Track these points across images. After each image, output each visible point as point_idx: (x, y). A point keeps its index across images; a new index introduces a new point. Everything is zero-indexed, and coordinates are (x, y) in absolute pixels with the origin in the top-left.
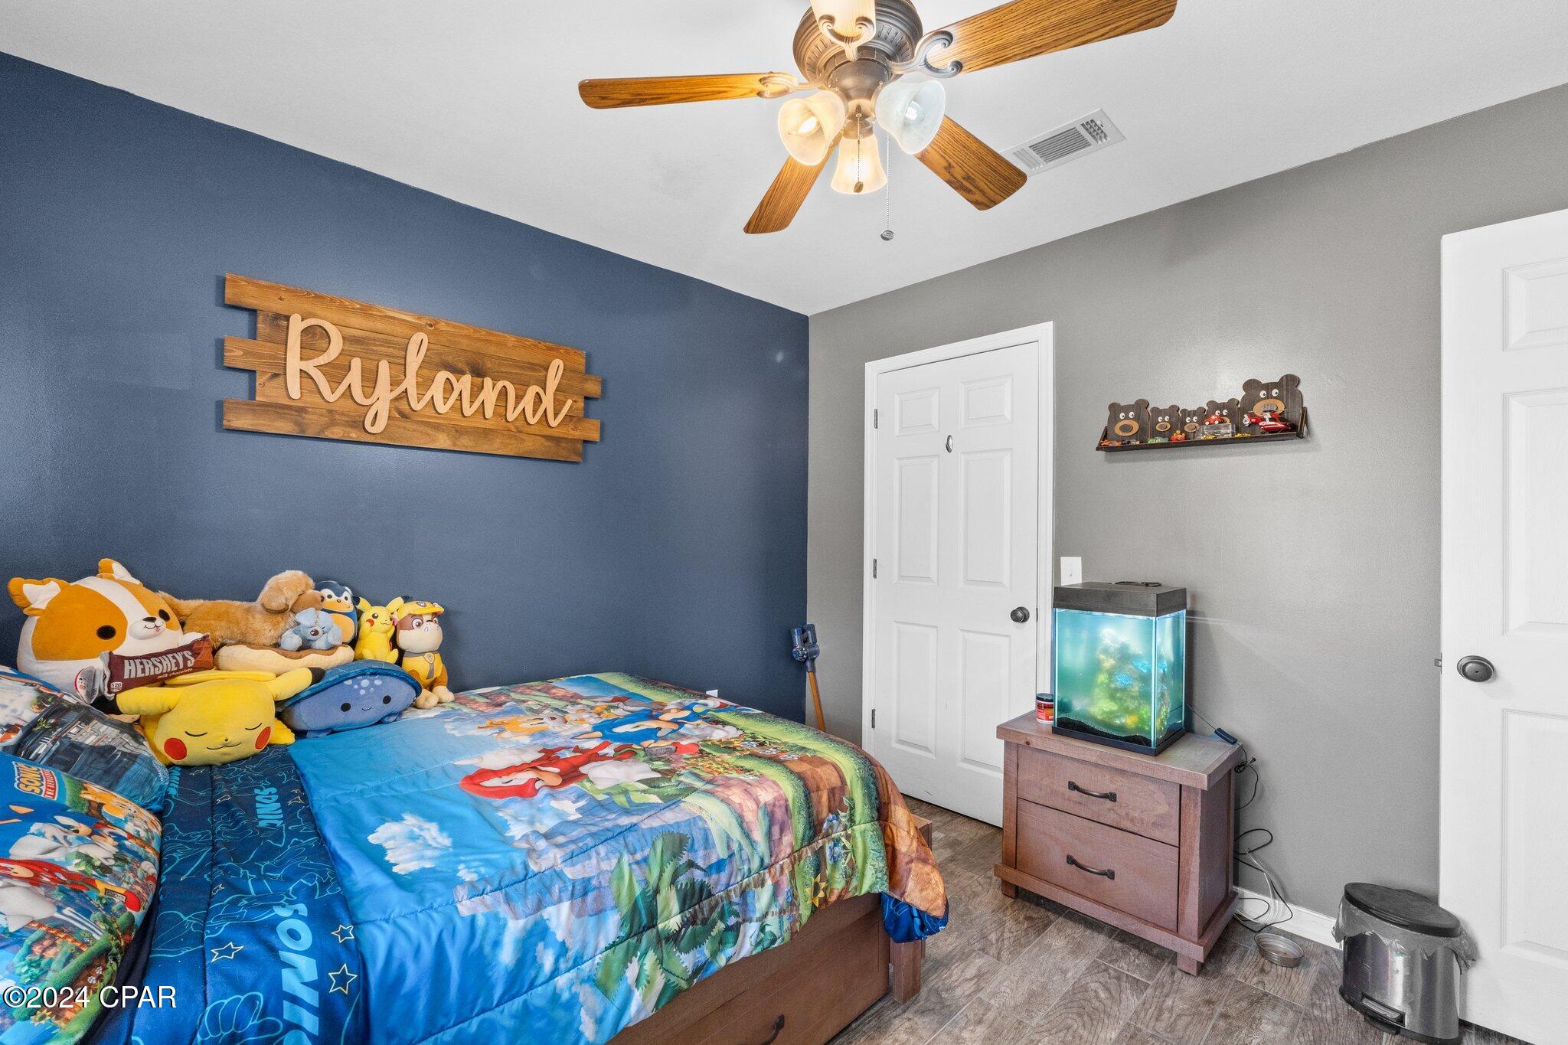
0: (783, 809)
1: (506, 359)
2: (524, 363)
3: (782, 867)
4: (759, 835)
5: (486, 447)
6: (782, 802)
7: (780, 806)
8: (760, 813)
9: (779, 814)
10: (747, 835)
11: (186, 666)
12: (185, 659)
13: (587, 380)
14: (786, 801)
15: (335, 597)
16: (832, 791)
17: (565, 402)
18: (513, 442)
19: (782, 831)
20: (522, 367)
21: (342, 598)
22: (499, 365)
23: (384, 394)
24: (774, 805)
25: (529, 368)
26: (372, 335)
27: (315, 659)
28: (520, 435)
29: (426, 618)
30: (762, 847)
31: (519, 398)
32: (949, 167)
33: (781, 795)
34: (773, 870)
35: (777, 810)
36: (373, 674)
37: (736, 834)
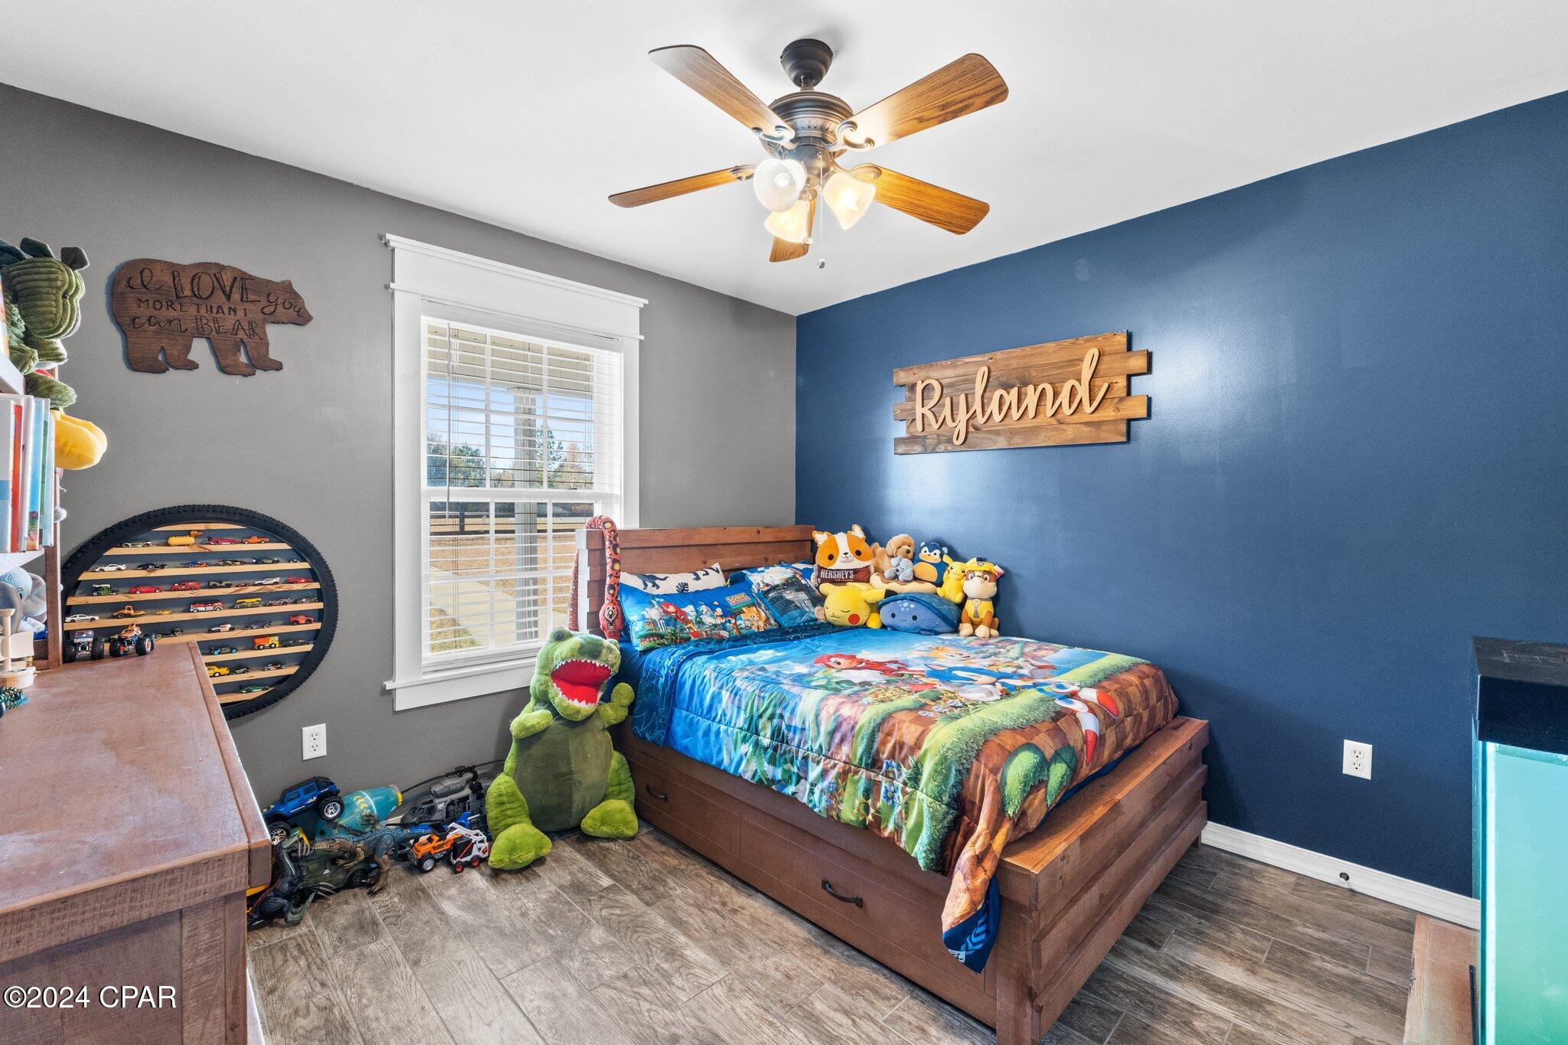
0: (850, 727)
1: (1047, 365)
2: (1062, 362)
3: (835, 765)
4: (824, 728)
5: (1034, 442)
6: (852, 722)
7: (849, 724)
8: (833, 718)
9: (845, 728)
10: (818, 726)
11: (849, 578)
12: (849, 574)
13: (1129, 357)
14: (856, 723)
15: (928, 553)
16: (900, 745)
17: (1102, 386)
18: (1055, 433)
19: (842, 740)
20: (1061, 368)
21: (932, 554)
22: (1043, 371)
23: (962, 416)
24: (845, 720)
25: (1068, 366)
26: (960, 378)
27: (894, 586)
28: (1062, 426)
29: (977, 574)
30: (822, 739)
31: (1056, 395)
32: (921, 120)
33: (855, 718)
34: (828, 761)
35: (845, 724)
36: (912, 600)
37: (810, 719)
